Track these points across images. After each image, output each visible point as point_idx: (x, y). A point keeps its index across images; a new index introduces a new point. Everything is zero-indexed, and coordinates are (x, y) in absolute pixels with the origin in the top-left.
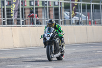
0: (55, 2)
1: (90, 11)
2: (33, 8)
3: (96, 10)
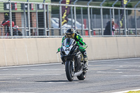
0: (38, 5)
1: (88, 17)
2: (8, 13)
3: (95, 15)
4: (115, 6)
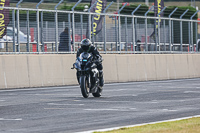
3: (47, 23)
4: (76, 9)
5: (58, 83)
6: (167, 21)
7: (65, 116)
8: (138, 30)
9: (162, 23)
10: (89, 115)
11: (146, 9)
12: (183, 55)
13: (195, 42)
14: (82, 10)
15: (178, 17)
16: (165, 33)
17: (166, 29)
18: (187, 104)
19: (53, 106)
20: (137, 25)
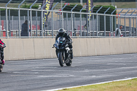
3: (13, 17)
5: (21, 58)
6: (95, 16)
7: (25, 81)
8: (75, 22)
9: (91, 17)
10: (42, 80)
11: (81, 7)
12: (106, 39)
13: (114, 30)
14: (37, 8)
15: (103, 13)
16: (94, 24)
17: (94, 21)
18: (108, 73)
19: (17, 74)
20: (75, 18)
